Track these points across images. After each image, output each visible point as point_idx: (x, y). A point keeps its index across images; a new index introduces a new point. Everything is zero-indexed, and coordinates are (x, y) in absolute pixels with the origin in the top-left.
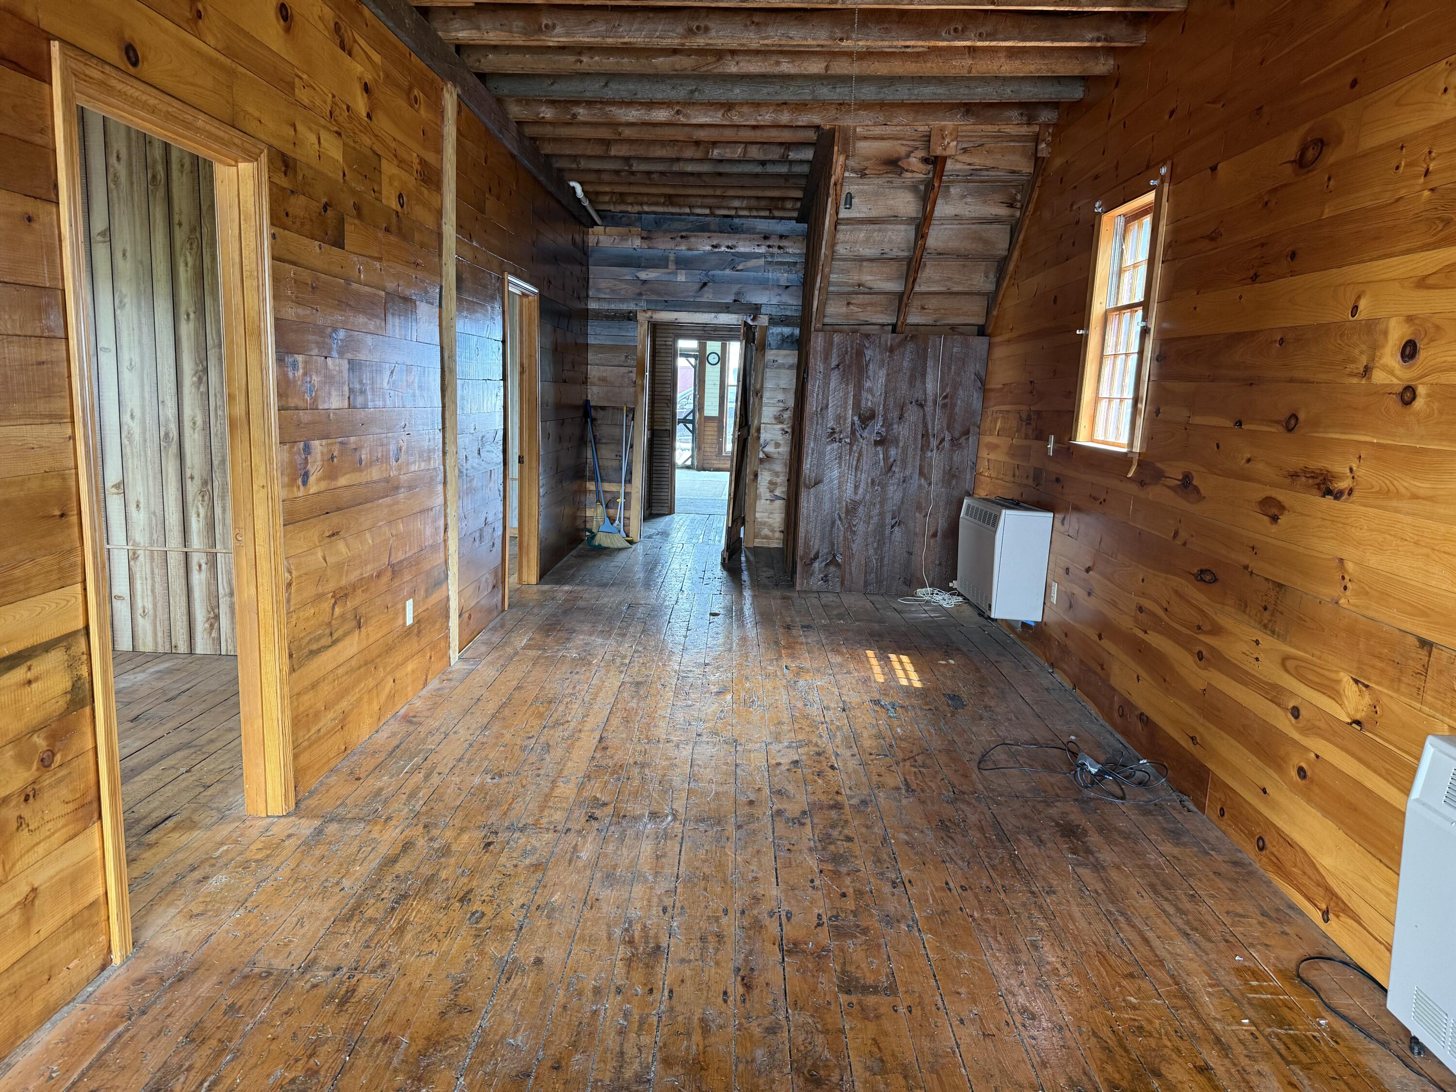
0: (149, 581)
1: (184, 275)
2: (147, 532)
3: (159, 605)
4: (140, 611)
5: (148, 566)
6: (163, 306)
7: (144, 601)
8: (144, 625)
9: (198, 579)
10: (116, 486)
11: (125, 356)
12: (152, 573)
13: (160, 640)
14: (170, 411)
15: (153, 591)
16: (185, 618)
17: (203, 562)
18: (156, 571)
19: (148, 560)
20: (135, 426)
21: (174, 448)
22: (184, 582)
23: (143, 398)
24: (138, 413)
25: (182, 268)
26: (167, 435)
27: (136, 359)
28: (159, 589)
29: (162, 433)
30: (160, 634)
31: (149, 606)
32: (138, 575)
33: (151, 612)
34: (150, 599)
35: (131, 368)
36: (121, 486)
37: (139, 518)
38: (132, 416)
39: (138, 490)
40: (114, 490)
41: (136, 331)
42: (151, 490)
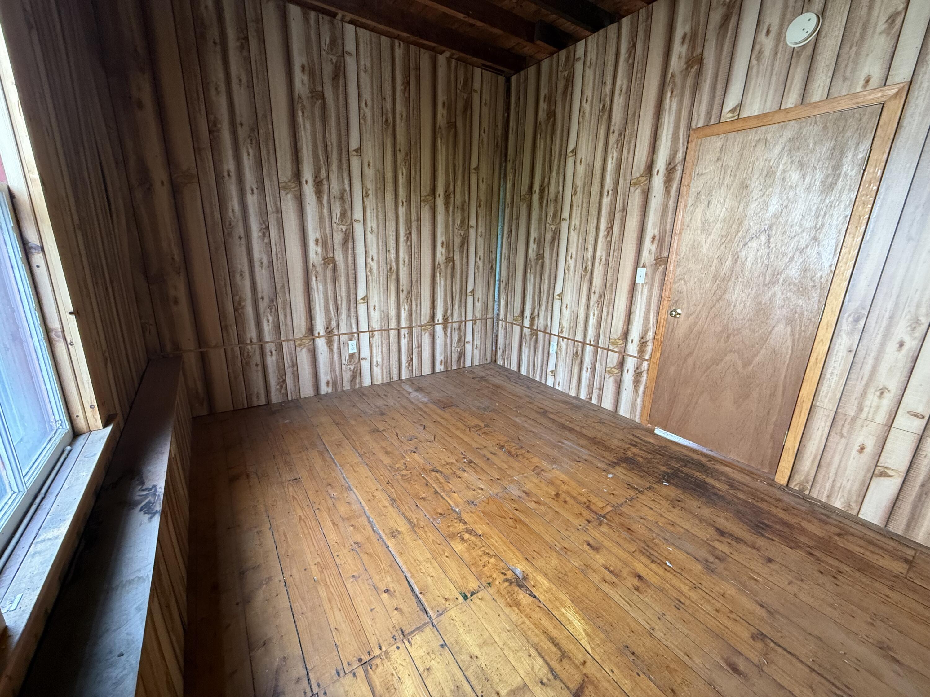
0: (380, 347)
1: (401, 180)
2: (379, 322)
3: (385, 359)
4: (375, 364)
5: (380, 339)
6: (389, 196)
7: (377, 358)
8: (377, 371)
9: (404, 342)
10: (363, 299)
11: (369, 225)
12: (382, 342)
13: (385, 376)
14: (393, 256)
15: (382, 352)
16: (397, 363)
17: (406, 333)
18: (384, 341)
19: (380, 336)
20: (374, 265)
21: (394, 276)
22: (397, 344)
23: (378, 249)
24: (375, 258)
25: (400, 176)
26: (391, 268)
27: (375, 226)
28: (385, 350)
29: (388, 268)
30: (385, 373)
31: (380, 360)
32: (374, 346)
33: (381, 363)
34: (380, 356)
35: (372, 232)
36: (366, 299)
37: (375, 315)
38: (372, 259)
39: (375, 300)
40: (362, 301)
41: (375, 210)
42: (382, 299)
